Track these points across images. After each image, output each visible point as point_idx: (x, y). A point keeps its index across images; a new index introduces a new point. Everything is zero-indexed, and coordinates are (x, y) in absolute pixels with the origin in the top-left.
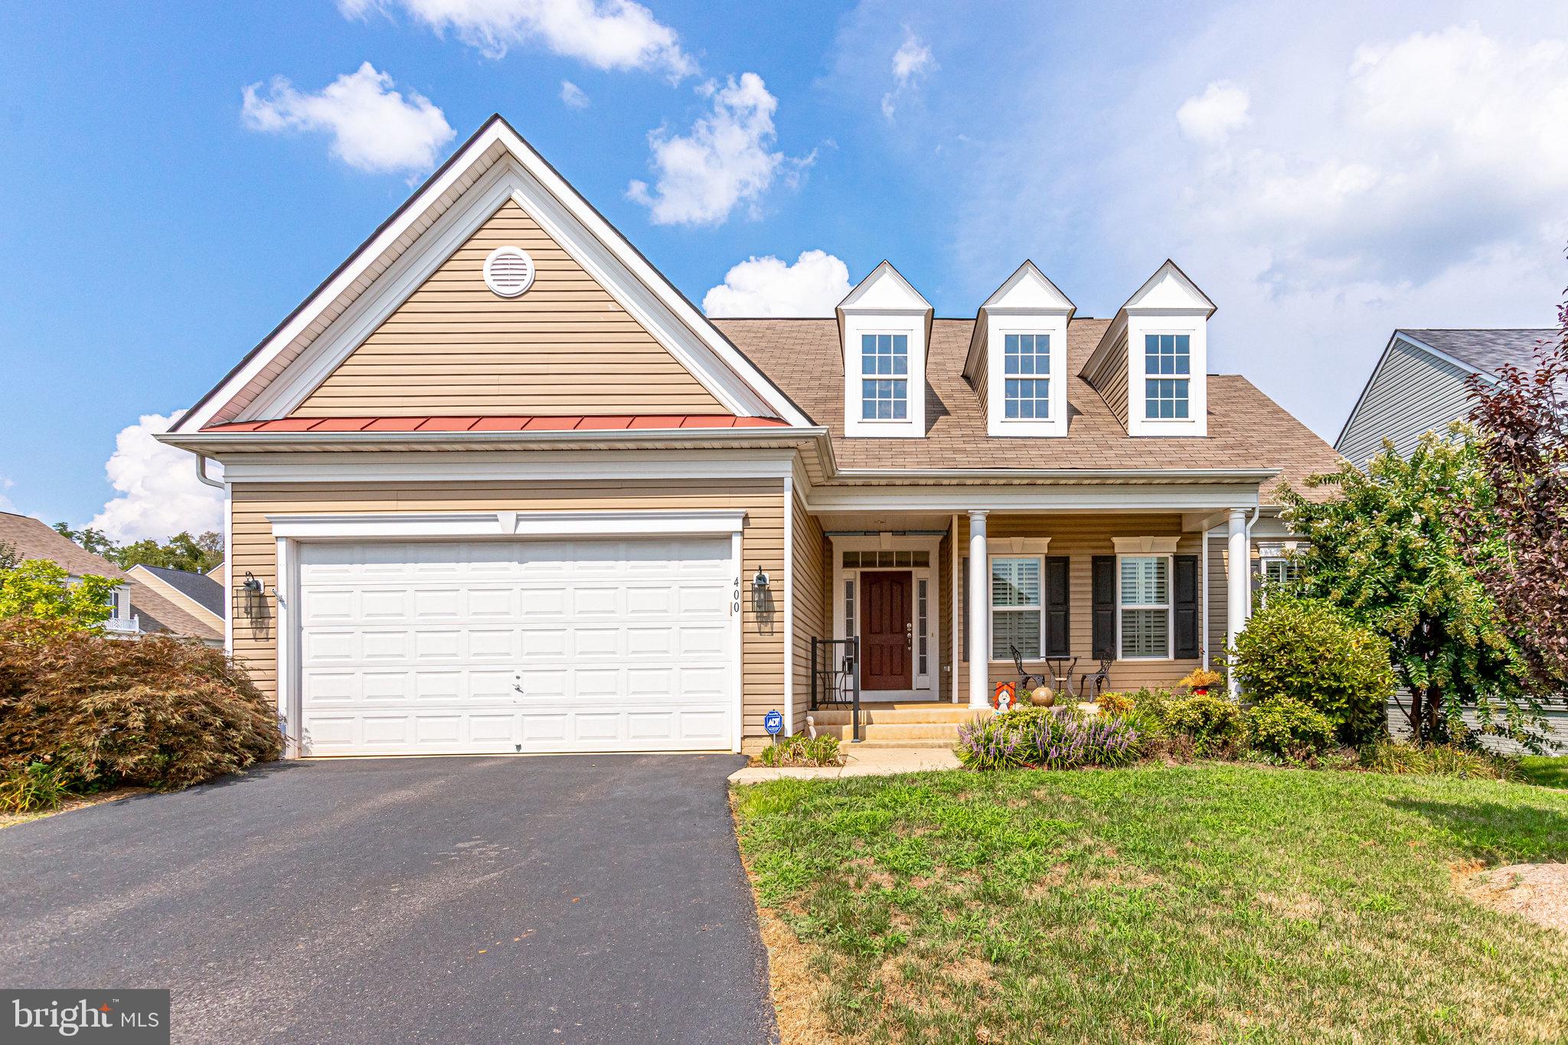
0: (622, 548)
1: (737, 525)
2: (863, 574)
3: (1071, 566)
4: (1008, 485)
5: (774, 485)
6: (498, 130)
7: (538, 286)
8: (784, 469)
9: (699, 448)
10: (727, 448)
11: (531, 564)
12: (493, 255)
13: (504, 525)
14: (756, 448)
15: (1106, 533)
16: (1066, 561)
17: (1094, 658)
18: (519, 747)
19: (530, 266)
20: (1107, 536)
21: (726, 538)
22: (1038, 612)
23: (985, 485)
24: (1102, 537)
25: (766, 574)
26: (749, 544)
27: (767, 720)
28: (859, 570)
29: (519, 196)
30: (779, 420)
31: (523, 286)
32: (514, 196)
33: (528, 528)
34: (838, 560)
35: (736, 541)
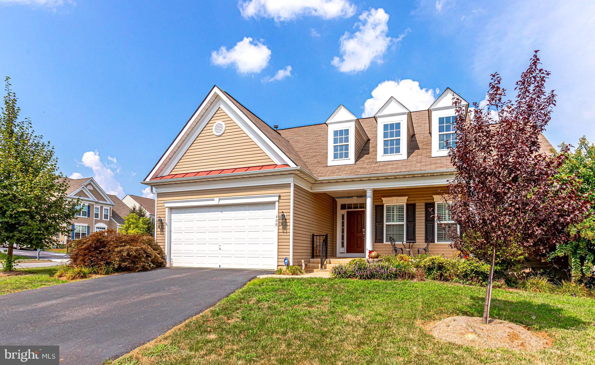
0: (247, 207)
1: (277, 199)
2: (347, 212)
3: (417, 207)
4: (378, 179)
5: (288, 186)
6: (216, 90)
7: (226, 131)
8: (290, 180)
9: (266, 176)
10: (274, 175)
11: (224, 212)
12: (215, 125)
13: (216, 202)
14: (282, 174)
15: (431, 194)
16: (414, 205)
17: (426, 242)
18: (220, 266)
19: (224, 126)
20: (431, 195)
21: (274, 203)
22: (403, 225)
23: (369, 180)
24: (429, 195)
25: (285, 214)
26: (281, 204)
27: (285, 260)
28: (346, 210)
29: (222, 107)
30: (288, 165)
31: (222, 132)
32: (221, 107)
33: (222, 202)
34: (339, 207)
35: (277, 203)
